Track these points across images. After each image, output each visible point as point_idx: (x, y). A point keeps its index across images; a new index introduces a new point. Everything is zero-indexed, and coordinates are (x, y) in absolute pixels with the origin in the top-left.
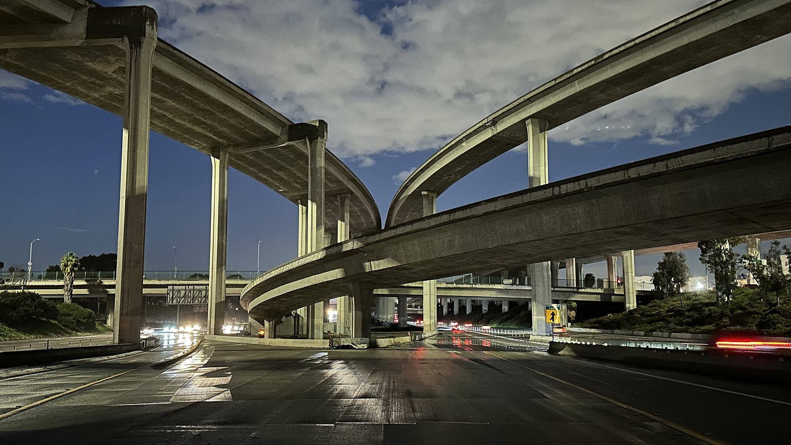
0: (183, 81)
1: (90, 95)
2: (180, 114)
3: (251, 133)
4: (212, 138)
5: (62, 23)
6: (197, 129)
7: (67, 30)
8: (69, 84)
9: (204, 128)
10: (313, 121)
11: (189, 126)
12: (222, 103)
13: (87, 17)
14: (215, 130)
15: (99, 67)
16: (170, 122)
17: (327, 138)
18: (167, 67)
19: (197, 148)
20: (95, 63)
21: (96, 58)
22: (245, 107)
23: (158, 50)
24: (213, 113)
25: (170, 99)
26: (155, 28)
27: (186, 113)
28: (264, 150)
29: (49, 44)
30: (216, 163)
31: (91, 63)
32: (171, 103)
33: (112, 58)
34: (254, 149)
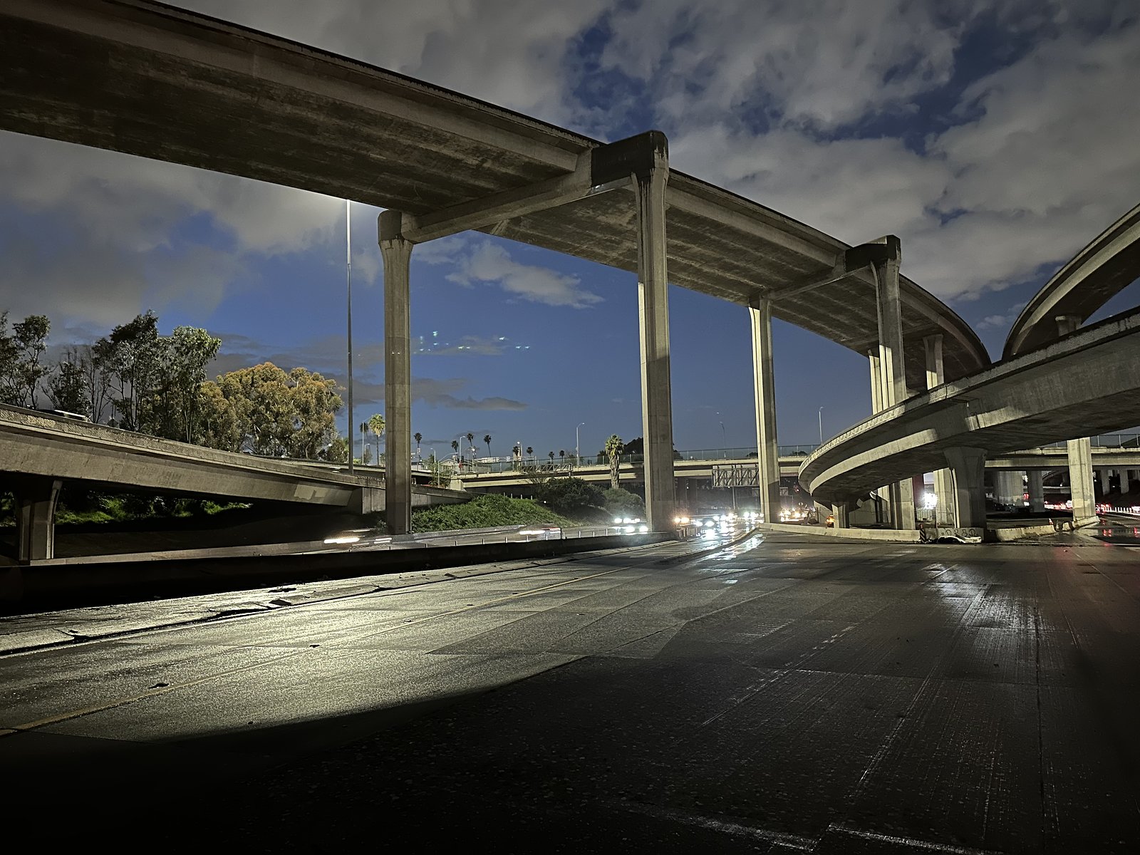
0: (706, 218)
1: (608, 255)
2: (707, 261)
3: (796, 269)
4: (748, 285)
5: (567, 173)
6: (728, 275)
7: (572, 181)
8: (585, 247)
9: (737, 273)
10: (879, 239)
11: (720, 273)
12: (755, 236)
13: (590, 161)
14: (751, 273)
15: (612, 220)
16: (698, 272)
17: (900, 258)
18: (685, 203)
19: (734, 300)
20: (607, 215)
21: (608, 210)
22: (786, 236)
23: (671, 184)
24: (745, 252)
25: (695, 244)
26: (665, 155)
27: (714, 258)
28: (814, 289)
29: (557, 202)
30: (755, 314)
31: (604, 217)
32: (696, 249)
33: (623, 206)
34: (802, 290)
